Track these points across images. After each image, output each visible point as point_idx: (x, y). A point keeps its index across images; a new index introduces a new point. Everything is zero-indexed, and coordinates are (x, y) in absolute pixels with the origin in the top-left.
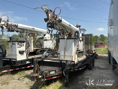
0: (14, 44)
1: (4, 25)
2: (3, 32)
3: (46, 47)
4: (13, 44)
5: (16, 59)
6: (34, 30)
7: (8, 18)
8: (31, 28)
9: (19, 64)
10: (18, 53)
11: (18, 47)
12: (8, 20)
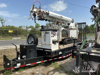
0: (48, 33)
1: (36, 12)
2: (35, 20)
3: (72, 36)
4: (46, 33)
5: (51, 50)
6: (62, 18)
7: (40, 5)
8: (60, 17)
9: (54, 55)
10: (51, 43)
11: (52, 37)
12: (40, 7)
